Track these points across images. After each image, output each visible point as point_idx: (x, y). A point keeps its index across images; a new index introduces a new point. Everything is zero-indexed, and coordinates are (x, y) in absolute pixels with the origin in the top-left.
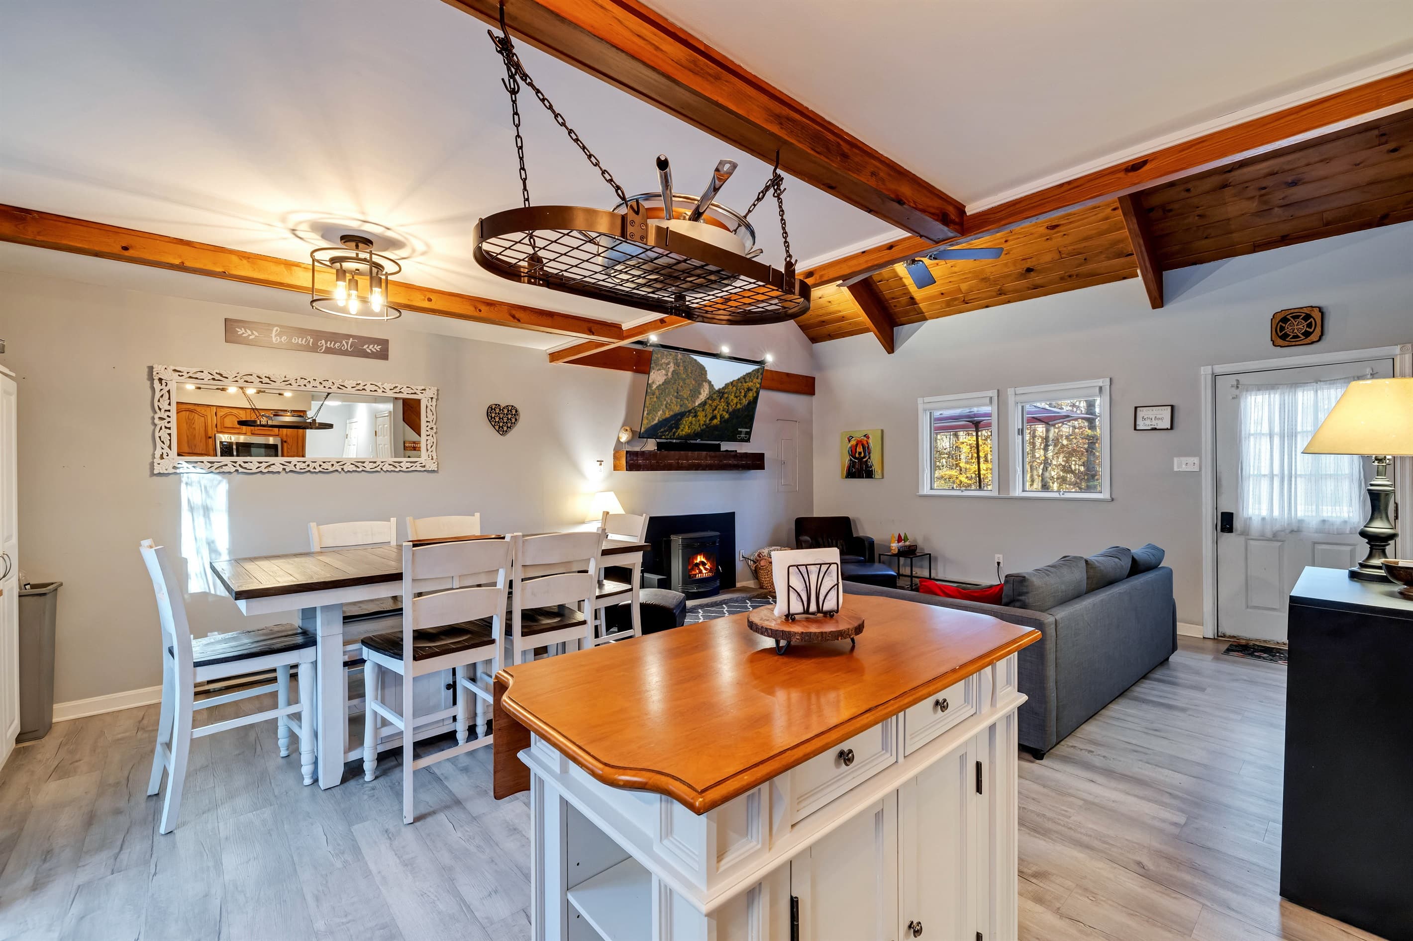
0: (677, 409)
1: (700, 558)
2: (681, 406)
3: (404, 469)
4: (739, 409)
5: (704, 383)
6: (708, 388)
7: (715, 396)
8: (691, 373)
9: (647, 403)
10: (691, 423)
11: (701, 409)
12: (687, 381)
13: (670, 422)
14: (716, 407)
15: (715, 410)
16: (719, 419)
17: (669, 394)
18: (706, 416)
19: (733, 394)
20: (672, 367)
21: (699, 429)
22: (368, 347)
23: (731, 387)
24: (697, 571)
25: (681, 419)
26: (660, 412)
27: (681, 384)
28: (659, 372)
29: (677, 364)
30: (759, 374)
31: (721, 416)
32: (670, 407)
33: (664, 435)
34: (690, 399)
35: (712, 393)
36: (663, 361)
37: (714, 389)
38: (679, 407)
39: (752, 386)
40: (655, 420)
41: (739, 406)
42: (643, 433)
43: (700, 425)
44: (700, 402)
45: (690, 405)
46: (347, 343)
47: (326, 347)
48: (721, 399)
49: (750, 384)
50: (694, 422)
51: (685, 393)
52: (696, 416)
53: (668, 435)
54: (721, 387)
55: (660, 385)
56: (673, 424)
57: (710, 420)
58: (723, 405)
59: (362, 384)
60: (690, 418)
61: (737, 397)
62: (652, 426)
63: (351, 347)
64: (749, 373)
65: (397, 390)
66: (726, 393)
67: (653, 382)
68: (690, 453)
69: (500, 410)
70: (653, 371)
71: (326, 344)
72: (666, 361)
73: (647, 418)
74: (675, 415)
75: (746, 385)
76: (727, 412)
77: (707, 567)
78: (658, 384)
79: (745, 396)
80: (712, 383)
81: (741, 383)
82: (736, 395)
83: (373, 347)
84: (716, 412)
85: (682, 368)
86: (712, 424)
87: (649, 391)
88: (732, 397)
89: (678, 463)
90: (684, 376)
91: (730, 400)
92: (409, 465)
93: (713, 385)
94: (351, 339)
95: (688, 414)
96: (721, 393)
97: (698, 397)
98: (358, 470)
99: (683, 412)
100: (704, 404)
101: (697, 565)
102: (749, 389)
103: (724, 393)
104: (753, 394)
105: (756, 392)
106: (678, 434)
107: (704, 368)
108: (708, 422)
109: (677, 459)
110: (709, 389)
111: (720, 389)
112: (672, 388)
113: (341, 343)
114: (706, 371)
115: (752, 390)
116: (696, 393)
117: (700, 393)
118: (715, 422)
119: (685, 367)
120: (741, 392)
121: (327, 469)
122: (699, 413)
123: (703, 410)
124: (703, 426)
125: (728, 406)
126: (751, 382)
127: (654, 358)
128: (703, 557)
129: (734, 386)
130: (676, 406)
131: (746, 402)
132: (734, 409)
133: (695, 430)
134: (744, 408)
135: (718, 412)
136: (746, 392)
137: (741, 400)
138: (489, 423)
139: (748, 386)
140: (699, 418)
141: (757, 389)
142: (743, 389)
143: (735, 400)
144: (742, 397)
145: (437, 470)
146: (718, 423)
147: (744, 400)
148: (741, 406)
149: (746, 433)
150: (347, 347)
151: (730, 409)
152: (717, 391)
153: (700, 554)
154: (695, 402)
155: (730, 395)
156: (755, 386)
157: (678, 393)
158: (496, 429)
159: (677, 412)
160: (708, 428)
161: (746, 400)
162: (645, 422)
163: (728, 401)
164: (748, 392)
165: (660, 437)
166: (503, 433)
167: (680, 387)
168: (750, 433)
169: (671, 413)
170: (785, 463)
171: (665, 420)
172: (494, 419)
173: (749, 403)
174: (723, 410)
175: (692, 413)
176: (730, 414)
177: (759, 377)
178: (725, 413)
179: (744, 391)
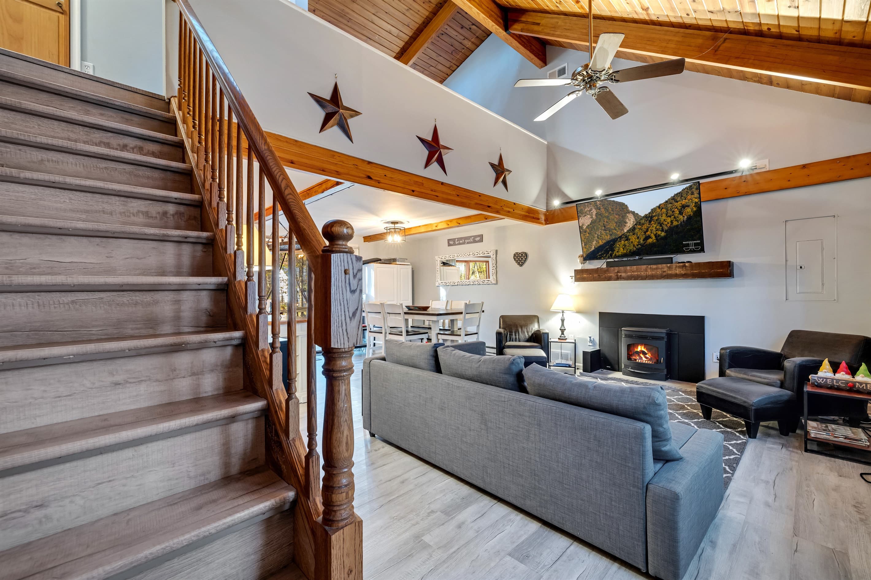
0: (608, 238)
1: (640, 348)
2: (611, 235)
4: (677, 226)
5: (628, 215)
6: (632, 217)
7: (643, 221)
8: (613, 210)
9: (583, 238)
10: (625, 245)
11: (631, 234)
12: (611, 217)
13: (604, 247)
14: (648, 229)
15: (647, 231)
16: (654, 238)
17: (598, 229)
18: (638, 238)
19: (664, 215)
20: (594, 212)
22: (477, 239)
23: (659, 210)
24: (638, 357)
25: (614, 244)
26: (594, 243)
27: (606, 220)
28: (586, 217)
29: (598, 208)
30: (694, 189)
31: (655, 235)
32: (601, 237)
33: (603, 257)
34: (617, 229)
35: (639, 220)
36: (586, 210)
37: (640, 216)
38: (609, 236)
39: (687, 203)
40: (592, 248)
41: (675, 223)
42: (585, 258)
43: (634, 245)
44: (628, 229)
45: (619, 233)
48: (650, 222)
49: (684, 202)
50: (627, 245)
51: (612, 225)
52: (627, 240)
53: (606, 256)
54: (648, 213)
55: (588, 225)
56: (608, 248)
57: (643, 241)
58: (655, 226)
59: (474, 253)
60: (623, 242)
61: (670, 217)
62: (590, 252)
64: (679, 193)
65: (483, 253)
66: (655, 216)
67: (583, 225)
68: (628, 268)
69: (518, 255)
70: (581, 218)
71: (467, 241)
72: (588, 209)
73: (586, 248)
74: (608, 242)
75: (678, 205)
76: (662, 230)
77: (647, 356)
78: (587, 225)
79: (681, 213)
80: (636, 212)
81: (671, 203)
82: (668, 215)
84: (648, 233)
85: (603, 210)
86: (647, 243)
87: (581, 230)
88: (664, 217)
89: (617, 275)
90: (607, 215)
91: (662, 220)
92: (487, 282)
93: (637, 214)
94: (472, 237)
95: (619, 239)
96: (649, 218)
97: (625, 226)
98: (474, 284)
99: (614, 239)
100: (633, 229)
101: (638, 353)
102: (684, 207)
104: (692, 209)
105: (695, 206)
106: (615, 255)
107: (624, 204)
108: (642, 242)
110: (635, 217)
111: (646, 215)
112: (599, 225)
113: (470, 239)
114: (627, 205)
115: (688, 206)
116: (622, 223)
117: (626, 223)
118: (650, 241)
119: (605, 208)
120: (673, 211)
121: (466, 284)
122: (630, 237)
123: (634, 234)
125: (661, 226)
126: (685, 199)
127: (579, 210)
128: (644, 348)
129: (662, 208)
130: (607, 236)
131: (686, 217)
132: (670, 227)
133: (630, 250)
134: (683, 223)
135: (651, 233)
136: (681, 209)
137: (678, 217)
138: (515, 262)
139: (681, 204)
140: (631, 240)
141: (696, 203)
142: (676, 208)
143: (669, 220)
144: (677, 215)
145: (497, 284)
146: (654, 241)
147: (681, 217)
148: (678, 222)
149: (696, 245)
150: (472, 240)
151: (666, 228)
152: (643, 217)
153: (641, 345)
154: (623, 230)
155: (660, 217)
156: (692, 202)
157: (605, 227)
158: (518, 264)
159: (608, 240)
160: (644, 246)
161: (684, 217)
162: (585, 250)
163: (660, 222)
164: (684, 208)
165: (600, 259)
166: (521, 266)
167: (605, 223)
168: (702, 244)
169: (604, 241)
170: (803, 267)
171: (600, 246)
172: (517, 259)
173: (689, 218)
174: (657, 230)
175: (623, 238)
176: (666, 232)
177: (695, 192)
178: (659, 233)
179: (678, 209)
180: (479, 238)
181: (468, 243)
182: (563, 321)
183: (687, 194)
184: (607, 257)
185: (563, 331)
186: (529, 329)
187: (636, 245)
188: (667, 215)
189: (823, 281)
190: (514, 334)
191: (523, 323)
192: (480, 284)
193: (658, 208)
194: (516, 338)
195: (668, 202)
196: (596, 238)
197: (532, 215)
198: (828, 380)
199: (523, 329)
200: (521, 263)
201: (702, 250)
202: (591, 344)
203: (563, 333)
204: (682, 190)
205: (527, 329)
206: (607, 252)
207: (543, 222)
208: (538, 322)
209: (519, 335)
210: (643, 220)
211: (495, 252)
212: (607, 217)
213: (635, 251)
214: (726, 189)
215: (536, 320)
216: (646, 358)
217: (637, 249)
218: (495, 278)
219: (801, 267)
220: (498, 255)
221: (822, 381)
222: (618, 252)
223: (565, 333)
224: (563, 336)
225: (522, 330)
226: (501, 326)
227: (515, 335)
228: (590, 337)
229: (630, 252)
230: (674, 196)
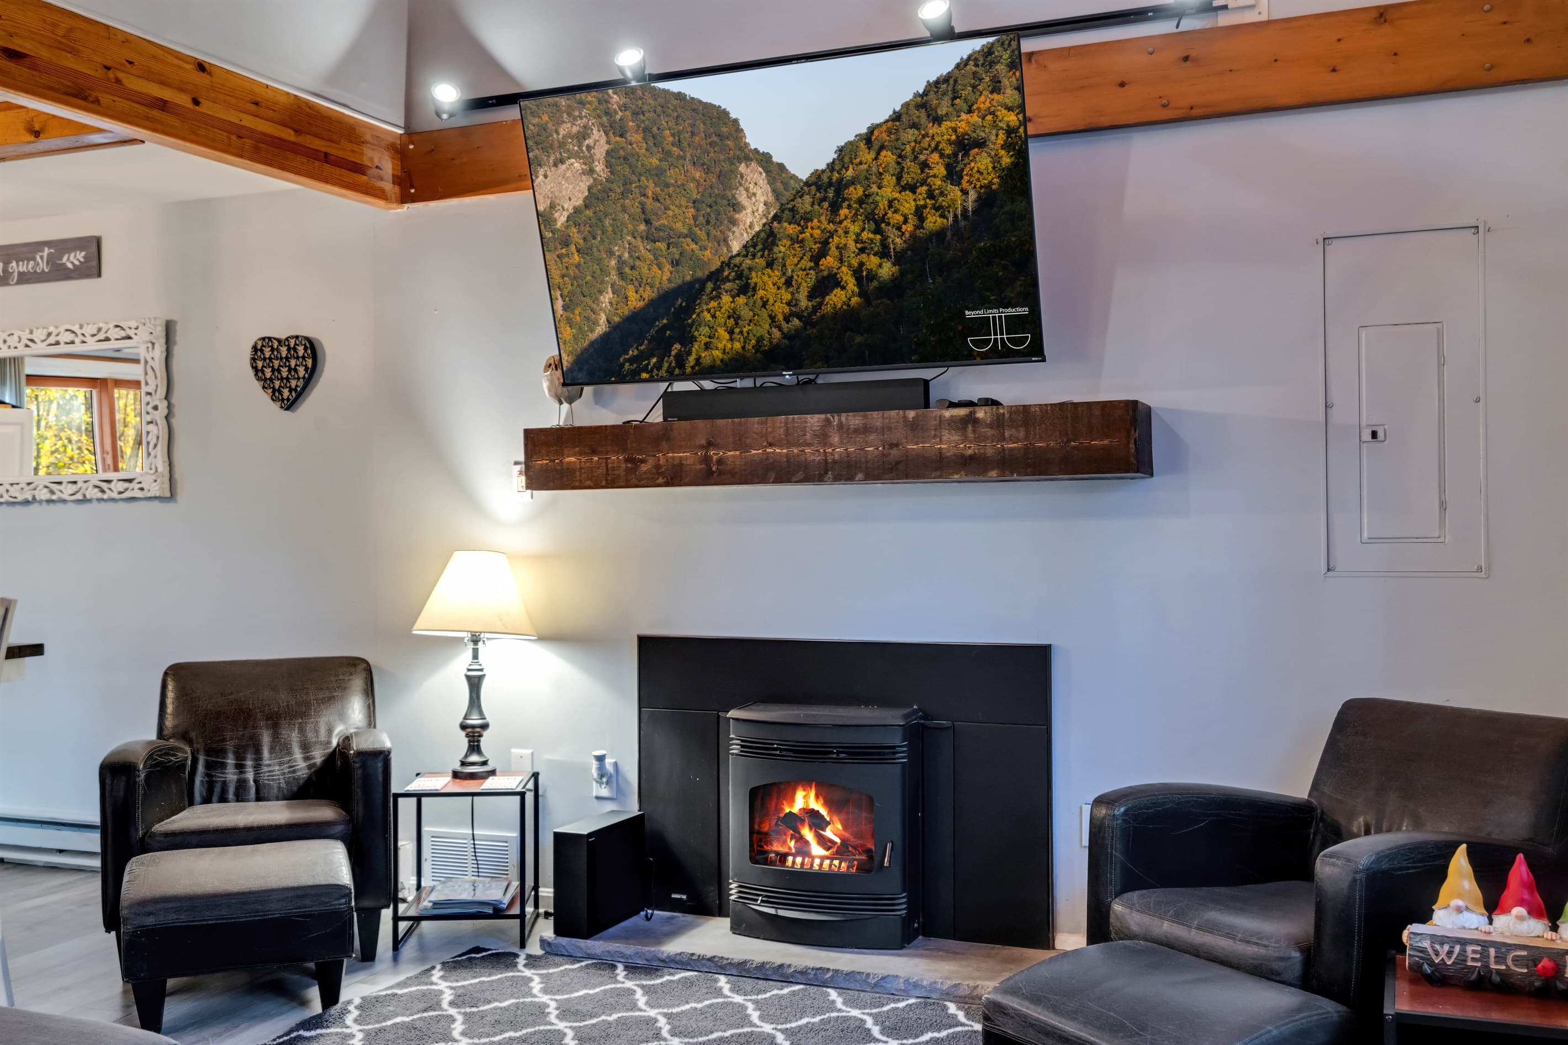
0: (664, 276)
1: (801, 799)
2: (675, 263)
3: (115, 495)
4: (940, 235)
5: (742, 168)
6: (762, 179)
7: (805, 204)
8: (679, 144)
9: (556, 274)
10: (735, 316)
11: (760, 262)
12: (672, 175)
13: (651, 323)
14: (825, 243)
15: (823, 253)
16: (852, 285)
17: (618, 231)
18: (788, 283)
19: (889, 180)
20: (599, 143)
21: (777, 334)
22: (68, 259)
23: (867, 156)
24: (792, 844)
25: (689, 310)
26: (607, 297)
27: (651, 188)
28: (563, 167)
29: (615, 129)
30: (1001, 68)
31: (857, 273)
32: (635, 273)
33: (645, 369)
34: (701, 234)
35: (788, 195)
36: (562, 132)
37: (794, 177)
38: (668, 267)
39: (975, 127)
40: (596, 323)
41: (933, 222)
42: (571, 370)
43: (772, 318)
44: (746, 237)
45: (707, 253)
46: (42, 257)
47: (19, 273)
48: (835, 208)
49: (965, 123)
50: (746, 313)
51: (680, 216)
52: (746, 289)
53: (658, 366)
54: (822, 166)
55: (577, 210)
56: (665, 327)
57: (811, 297)
58: (854, 228)
59: (55, 332)
60: (726, 299)
61: (913, 190)
62: (592, 343)
63: (48, 264)
64: (945, 79)
65: (102, 336)
66: (852, 182)
67: (552, 206)
68: (754, 423)
69: (273, 350)
70: (541, 172)
71: (18, 265)
72: (575, 129)
73: (569, 322)
74: (665, 299)
75: (943, 133)
76: (884, 253)
77: (829, 833)
78: (569, 206)
79: (953, 175)
80: (776, 159)
81: (914, 126)
82: (907, 179)
83: (75, 256)
84: (829, 261)
85: (636, 137)
86: (826, 309)
87: (548, 235)
88: (888, 191)
89: (707, 460)
90: (655, 161)
91: (883, 204)
92: (122, 486)
93: (781, 167)
94: (46, 249)
95: (710, 285)
96: (830, 187)
97: (734, 222)
98: (54, 497)
99: (690, 284)
100: (766, 241)
101: (793, 822)
102: (964, 145)
103: (840, 186)
104: (996, 159)
105: (1007, 146)
106: (698, 360)
107: (726, 113)
108: (804, 303)
109: (702, 447)
110: (771, 182)
111: (817, 175)
112: (624, 210)
113: (34, 259)
114: (736, 122)
115: (981, 144)
116: (719, 206)
117: (736, 207)
118: (837, 298)
119: (646, 130)
120: (925, 166)
121: (15, 498)
122: (755, 278)
123: (770, 265)
124: (787, 319)
125: (878, 231)
126: (970, 111)
127: (531, 130)
128: (817, 797)
129: (882, 147)
130: (660, 267)
131: (972, 195)
132: (913, 236)
133: (760, 339)
134: (962, 224)
135: (841, 261)
136: (955, 155)
137: (942, 194)
138: (257, 385)
139: (955, 130)
140: (761, 293)
141: (1010, 131)
142: (936, 149)
143: (908, 204)
144: (938, 182)
145: (172, 496)
146: (855, 300)
147: (954, 193)
148: (943, 216)
149: (1014, 324)
150: (43, 266)
151: (897, 242)
152: (807, 184)
153: (806, 782)
154: (726, 240)
155: (874, 188)
156: (994, 125)
157: (648, 222)
158: (276, 395)
159: (667, 286)
160: (813, 325)
161: (965, 192)
162: (567, 333)
163: (873, 213)
164: (966, 154)
165: (633, 378)
166: (290, 405)
167: (649, 203)
168: (1033, 322)
169: (648, 294)
170: (1381, 434)
171: (634, 318)
172: (268, 373)
173: (987, 199)
174: (862, 250)
175: (727, 279)
176: (899, 259)
177: (1005, 82)
178: (872, 261)
179: (942, 156)
180: (81, 255)
181: (25, 279)
182: (475, 683)
183: (974, 87)
184: (663, 373)
185: (474, 735)
186: (317, 732)
187: (780, 317)
188: (899, 178)
189: (1442, 490)
190: (231, 761)
191: (284, 698)
192: (85, 500)
193: (862, 145)
194: (241, 786)
195: (904, 118)
196: (614, 276)
197: (317, 144)
198: (1470, 949)
199: (284, 732)
200: (286, 393)
201: (1036, 352)
202: (604, 792)
203: (474, 747)
204: (958, 66)
205: (302, 731)
206: (661, 345)
207: (388, 186)
208: (369, 691)
209: (257, 767)
210: (807, 198)
211: (160, 331)
212: (658, 173)
213: (778, 345)
214: (1122, 85)
215: (358, 683)
216: (823, 841)
217: (785, 336)
218: (162, 467)
219: (1374, 435)
220: (177, 351)
221: (1450, 953)
222: (707, 346)
223: (486, 741)
224: (474, 758)
225: (276, 737)
226: (169, 722)
227: (240, 767)
228: (600, 759)
229: (758, 347)
230: (926, 93)
